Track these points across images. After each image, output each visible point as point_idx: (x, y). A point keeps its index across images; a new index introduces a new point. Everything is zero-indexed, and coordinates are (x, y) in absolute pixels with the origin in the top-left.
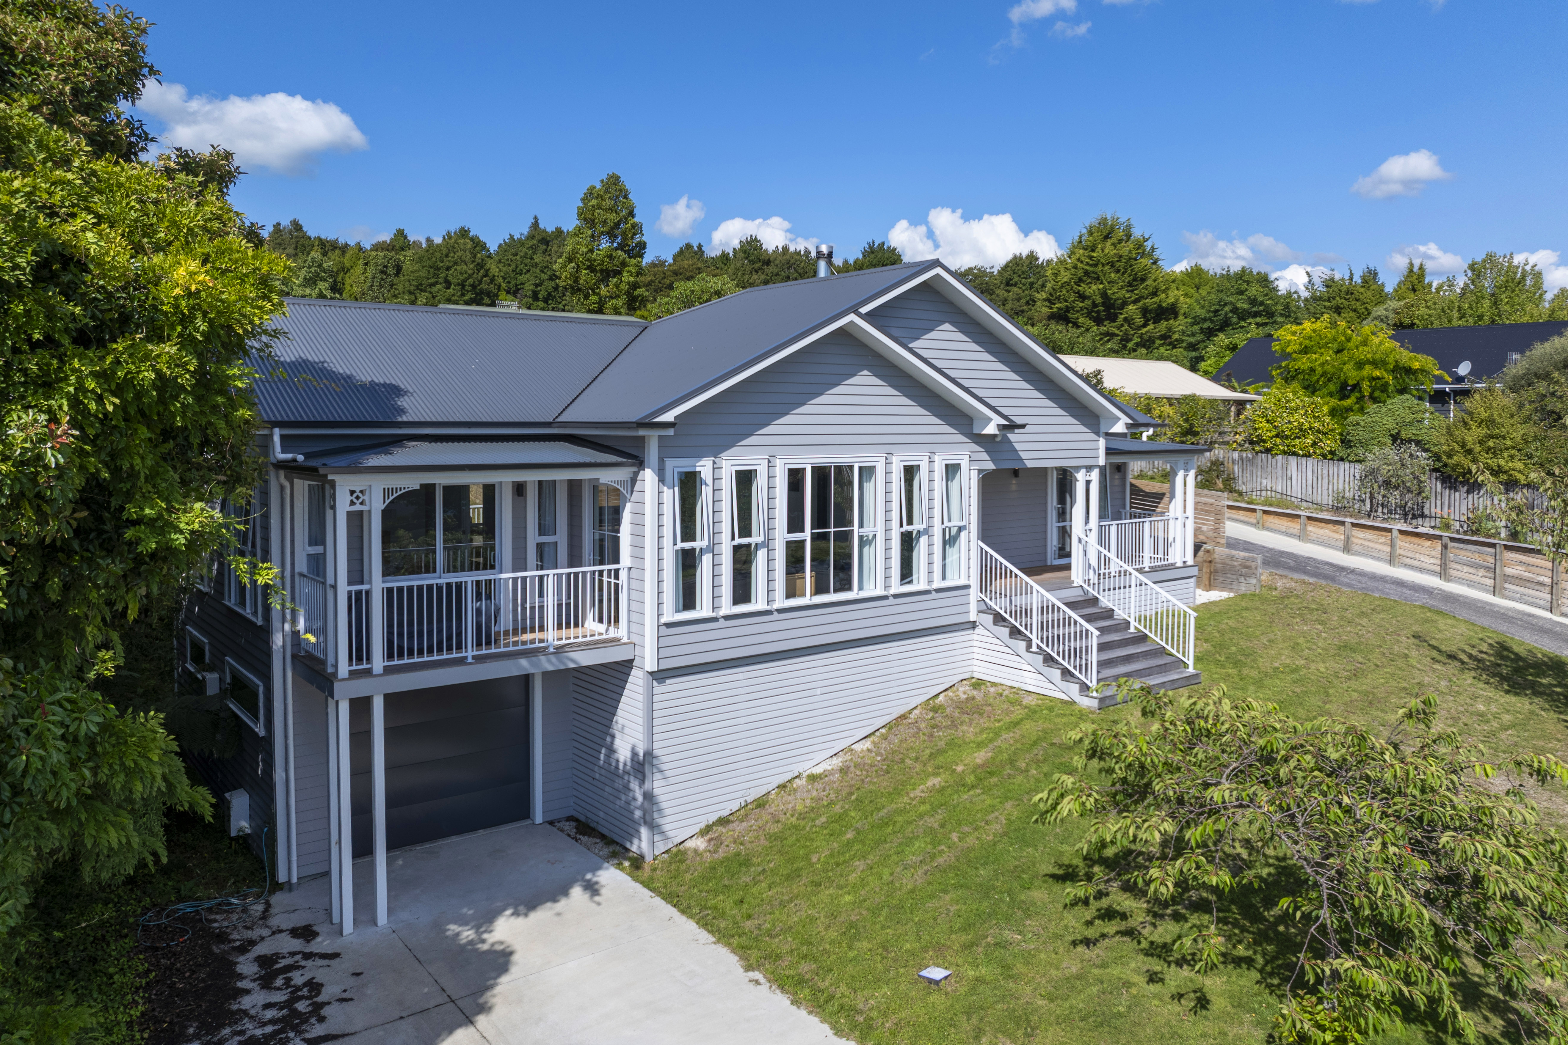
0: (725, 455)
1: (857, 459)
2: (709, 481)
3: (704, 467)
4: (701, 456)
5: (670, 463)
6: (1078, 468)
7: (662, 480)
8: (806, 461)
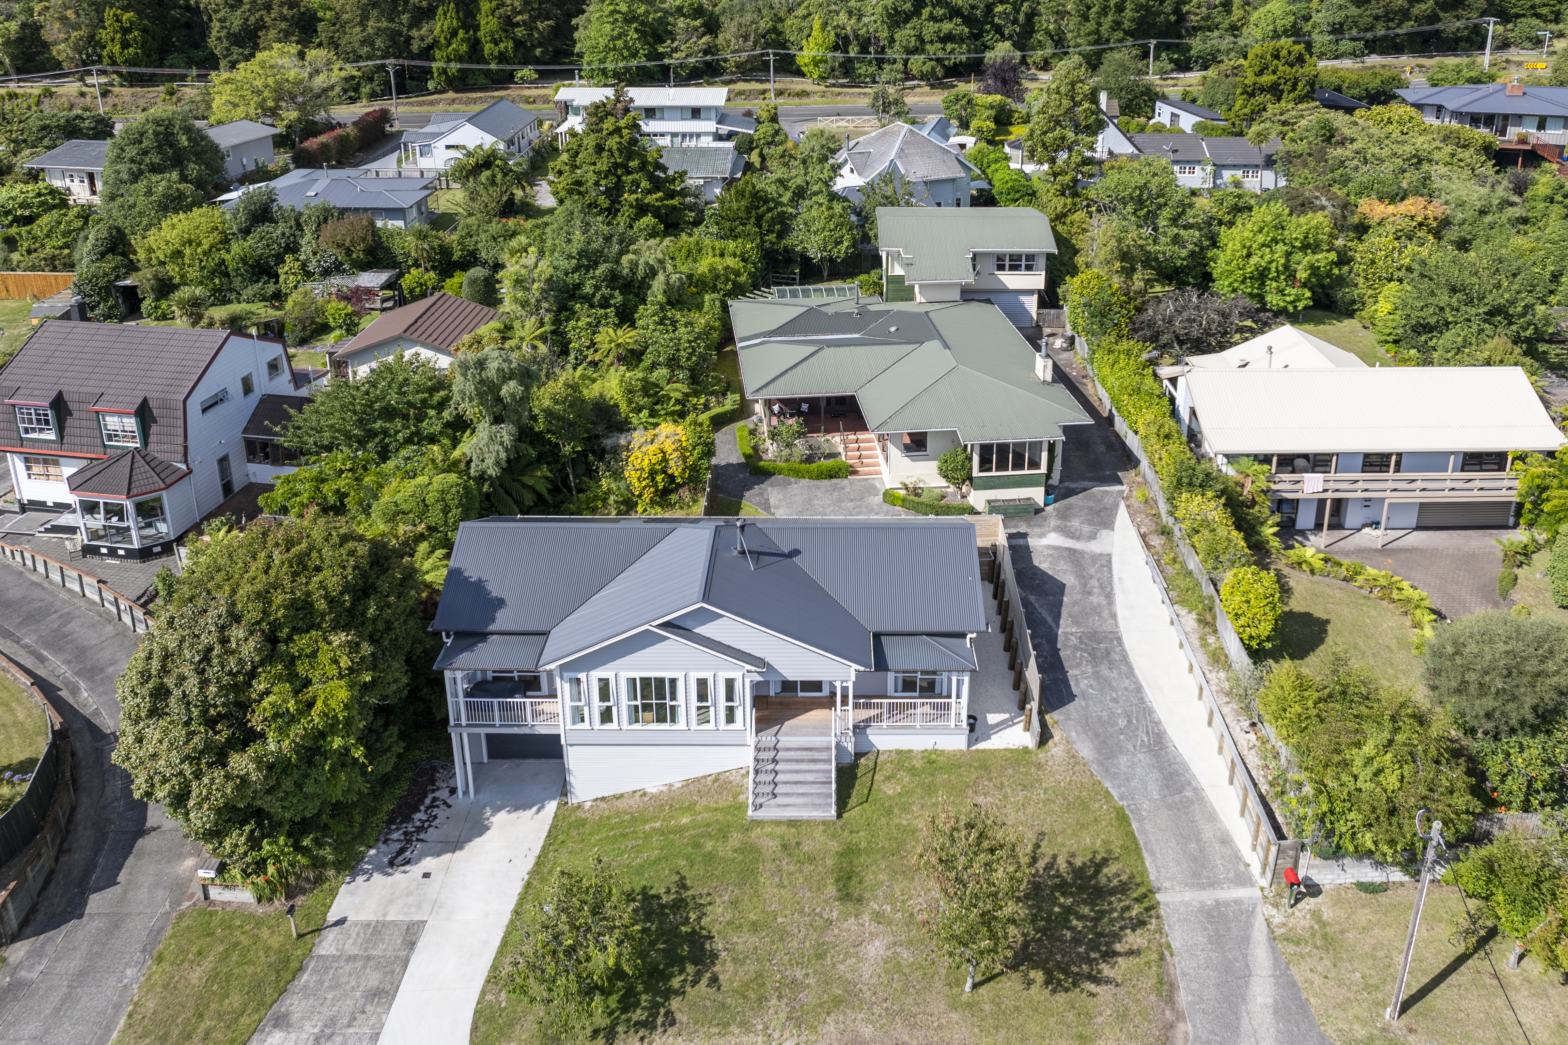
0: (592, 673)
1: (667, 675)
2: (585, 681)
3: (582, 676)
4: (580, 672)
5: (565, 676)
7: (562, 680)
8: (638, 675)
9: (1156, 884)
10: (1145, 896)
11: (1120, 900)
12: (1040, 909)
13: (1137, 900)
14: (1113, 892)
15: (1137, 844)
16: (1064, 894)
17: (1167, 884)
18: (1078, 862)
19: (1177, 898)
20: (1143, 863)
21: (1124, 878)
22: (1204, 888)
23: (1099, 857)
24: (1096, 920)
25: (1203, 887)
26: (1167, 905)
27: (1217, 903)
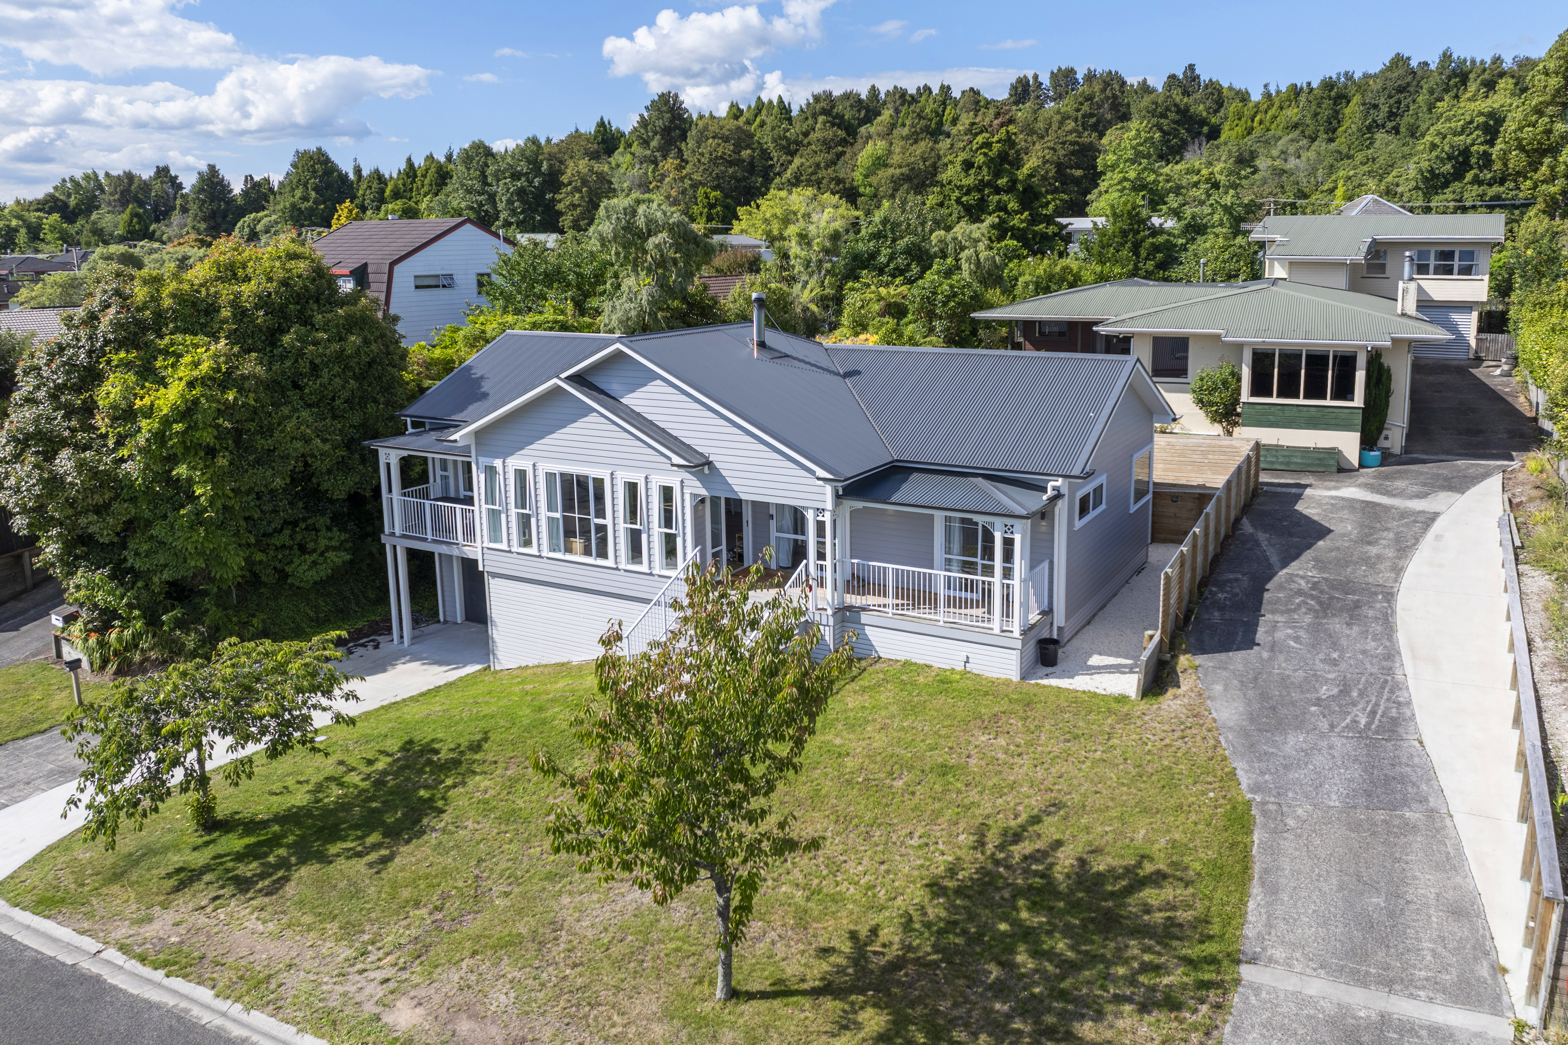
0: (509, 459)
1: (593, 472)
2: (501, 472)
3: (498, 463)
4: (497, 458)
5: (481, 459)
6: (807, 508)
7: (478, 468)
8: (558, 468)
9: (1250, 947)
10: (1212, 960)
11: (1147, 950)
12: (972, 917)
13: (1188, 961)
14: (1141, 931)
15: (1246, 869)
16: (1033, 907)
17: (1279, 953)
18: (1100, 865)
19: (1289, 983)
20: (1243, 902)
21: (1183, 916)
22: (1365, 985)
23: (1148, 868)
24: (1069, 967)
25: (1363, 981)
26: (1257, 989)
27: (1385, 1019)
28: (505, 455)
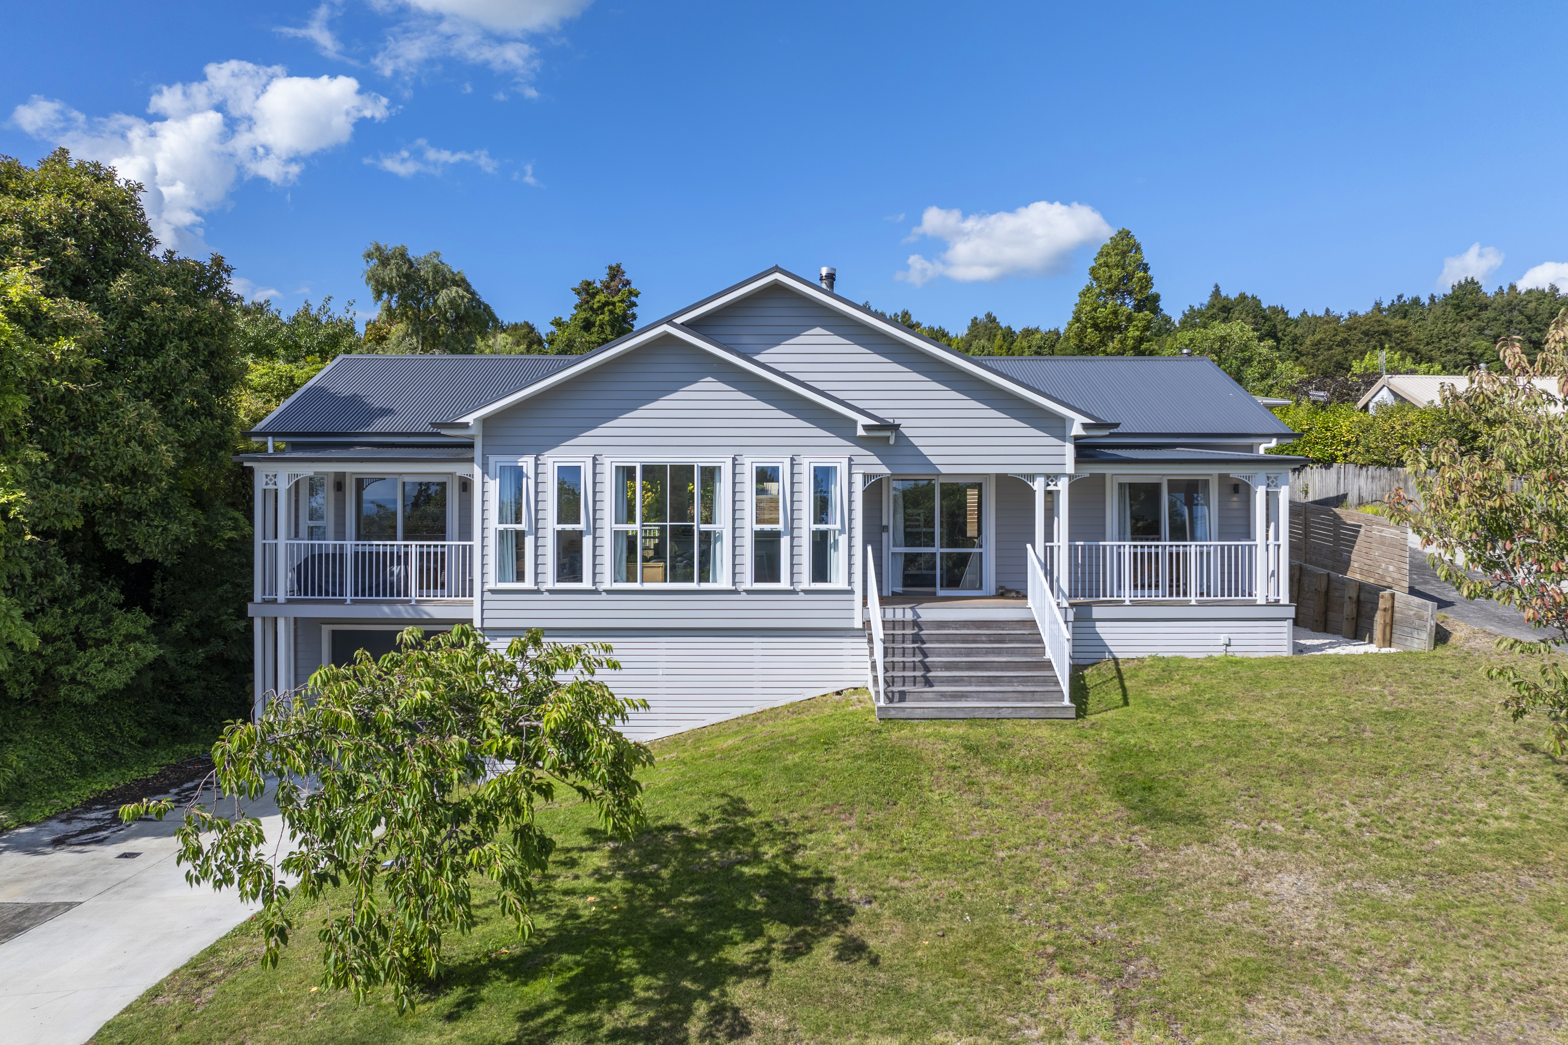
0: (547, 454)
1: (699, 460)
2: (531, 474)
3: (527, 463)
4: (523, 454)
5: (492, 459)
6: (1032, 477)
7: (485, 472)
8: (637, 460)
28: (538, 450)
